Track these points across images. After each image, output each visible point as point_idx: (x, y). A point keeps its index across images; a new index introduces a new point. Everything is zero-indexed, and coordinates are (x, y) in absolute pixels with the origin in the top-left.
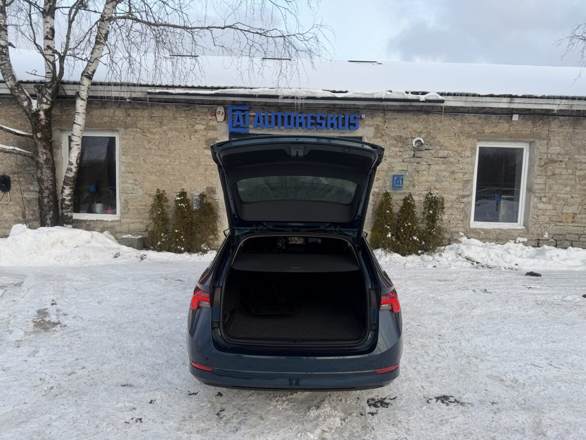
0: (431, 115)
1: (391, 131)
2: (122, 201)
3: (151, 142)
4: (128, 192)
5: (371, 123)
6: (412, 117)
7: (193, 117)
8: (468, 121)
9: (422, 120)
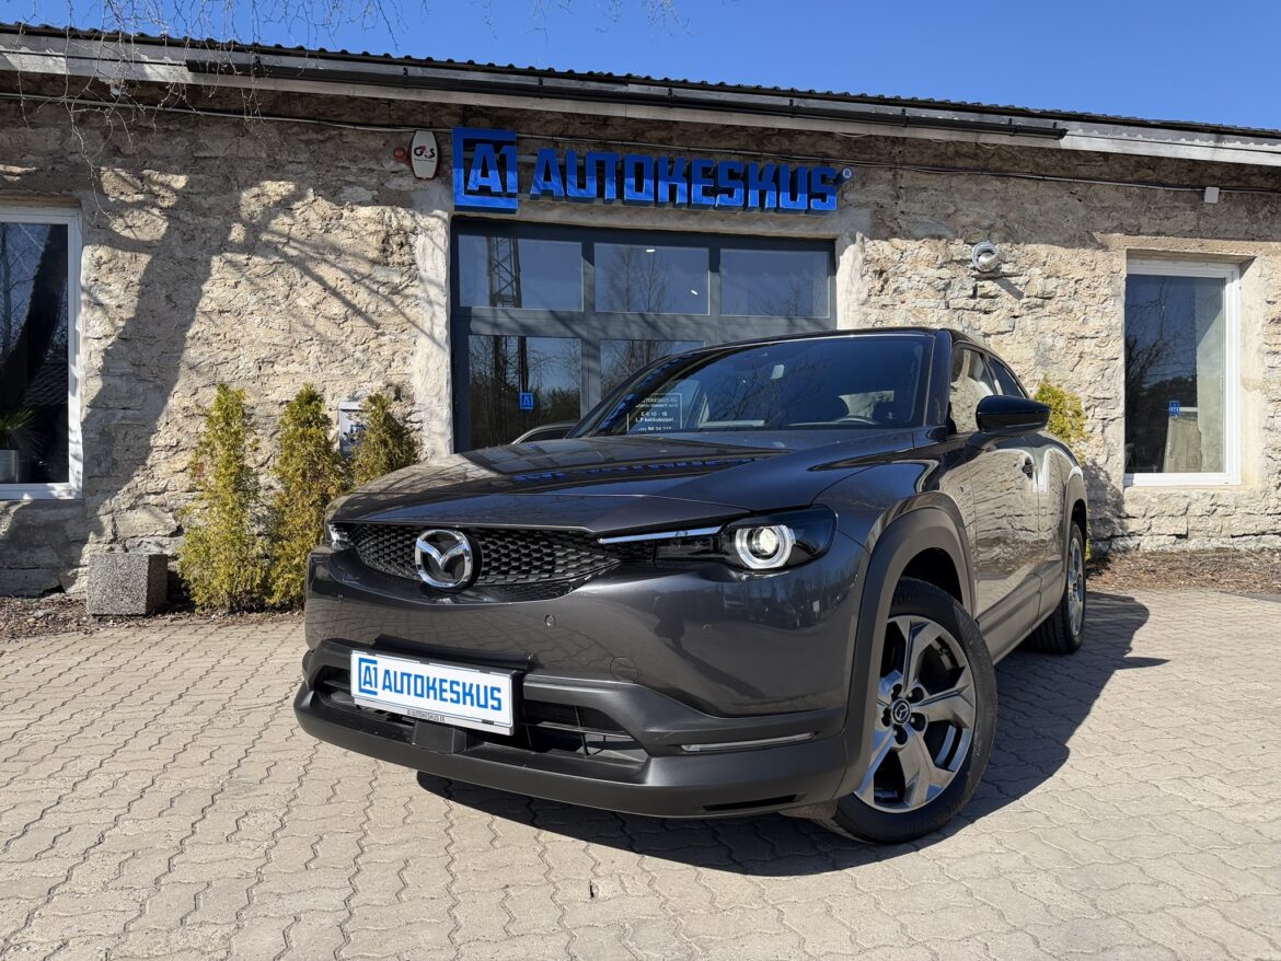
0: (1013, 180)
1: (916, 222)
2: (92, 435)
3: (193, 238)
4: (111, 404)
5: (862, 199)
6: (965, 186)
7: (336, 163)
8: (1101, 201)
9: (991, 196)
